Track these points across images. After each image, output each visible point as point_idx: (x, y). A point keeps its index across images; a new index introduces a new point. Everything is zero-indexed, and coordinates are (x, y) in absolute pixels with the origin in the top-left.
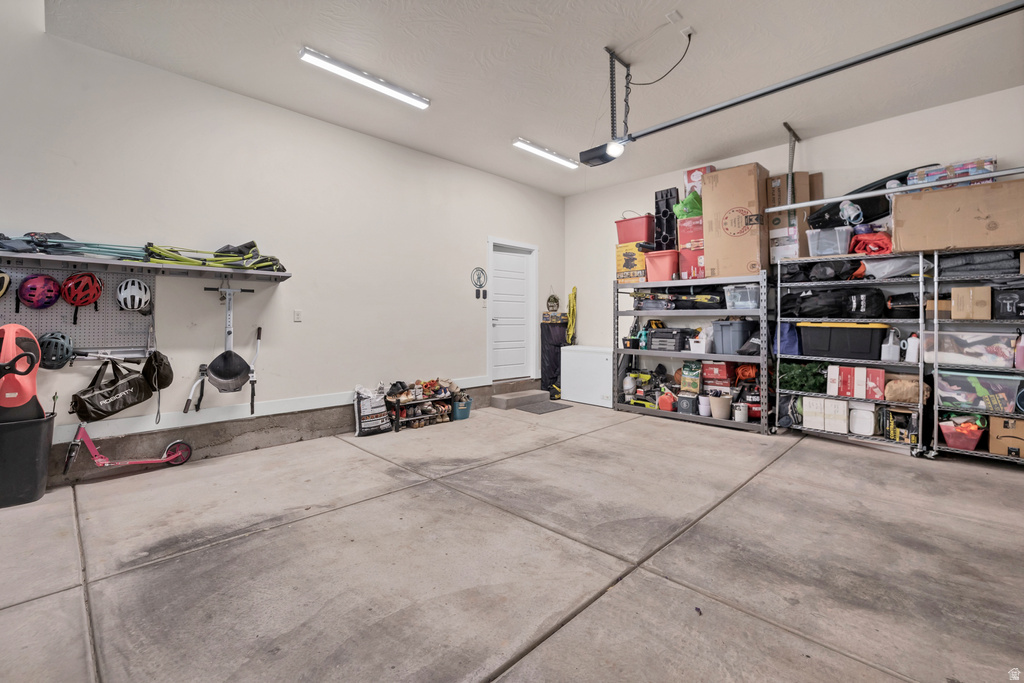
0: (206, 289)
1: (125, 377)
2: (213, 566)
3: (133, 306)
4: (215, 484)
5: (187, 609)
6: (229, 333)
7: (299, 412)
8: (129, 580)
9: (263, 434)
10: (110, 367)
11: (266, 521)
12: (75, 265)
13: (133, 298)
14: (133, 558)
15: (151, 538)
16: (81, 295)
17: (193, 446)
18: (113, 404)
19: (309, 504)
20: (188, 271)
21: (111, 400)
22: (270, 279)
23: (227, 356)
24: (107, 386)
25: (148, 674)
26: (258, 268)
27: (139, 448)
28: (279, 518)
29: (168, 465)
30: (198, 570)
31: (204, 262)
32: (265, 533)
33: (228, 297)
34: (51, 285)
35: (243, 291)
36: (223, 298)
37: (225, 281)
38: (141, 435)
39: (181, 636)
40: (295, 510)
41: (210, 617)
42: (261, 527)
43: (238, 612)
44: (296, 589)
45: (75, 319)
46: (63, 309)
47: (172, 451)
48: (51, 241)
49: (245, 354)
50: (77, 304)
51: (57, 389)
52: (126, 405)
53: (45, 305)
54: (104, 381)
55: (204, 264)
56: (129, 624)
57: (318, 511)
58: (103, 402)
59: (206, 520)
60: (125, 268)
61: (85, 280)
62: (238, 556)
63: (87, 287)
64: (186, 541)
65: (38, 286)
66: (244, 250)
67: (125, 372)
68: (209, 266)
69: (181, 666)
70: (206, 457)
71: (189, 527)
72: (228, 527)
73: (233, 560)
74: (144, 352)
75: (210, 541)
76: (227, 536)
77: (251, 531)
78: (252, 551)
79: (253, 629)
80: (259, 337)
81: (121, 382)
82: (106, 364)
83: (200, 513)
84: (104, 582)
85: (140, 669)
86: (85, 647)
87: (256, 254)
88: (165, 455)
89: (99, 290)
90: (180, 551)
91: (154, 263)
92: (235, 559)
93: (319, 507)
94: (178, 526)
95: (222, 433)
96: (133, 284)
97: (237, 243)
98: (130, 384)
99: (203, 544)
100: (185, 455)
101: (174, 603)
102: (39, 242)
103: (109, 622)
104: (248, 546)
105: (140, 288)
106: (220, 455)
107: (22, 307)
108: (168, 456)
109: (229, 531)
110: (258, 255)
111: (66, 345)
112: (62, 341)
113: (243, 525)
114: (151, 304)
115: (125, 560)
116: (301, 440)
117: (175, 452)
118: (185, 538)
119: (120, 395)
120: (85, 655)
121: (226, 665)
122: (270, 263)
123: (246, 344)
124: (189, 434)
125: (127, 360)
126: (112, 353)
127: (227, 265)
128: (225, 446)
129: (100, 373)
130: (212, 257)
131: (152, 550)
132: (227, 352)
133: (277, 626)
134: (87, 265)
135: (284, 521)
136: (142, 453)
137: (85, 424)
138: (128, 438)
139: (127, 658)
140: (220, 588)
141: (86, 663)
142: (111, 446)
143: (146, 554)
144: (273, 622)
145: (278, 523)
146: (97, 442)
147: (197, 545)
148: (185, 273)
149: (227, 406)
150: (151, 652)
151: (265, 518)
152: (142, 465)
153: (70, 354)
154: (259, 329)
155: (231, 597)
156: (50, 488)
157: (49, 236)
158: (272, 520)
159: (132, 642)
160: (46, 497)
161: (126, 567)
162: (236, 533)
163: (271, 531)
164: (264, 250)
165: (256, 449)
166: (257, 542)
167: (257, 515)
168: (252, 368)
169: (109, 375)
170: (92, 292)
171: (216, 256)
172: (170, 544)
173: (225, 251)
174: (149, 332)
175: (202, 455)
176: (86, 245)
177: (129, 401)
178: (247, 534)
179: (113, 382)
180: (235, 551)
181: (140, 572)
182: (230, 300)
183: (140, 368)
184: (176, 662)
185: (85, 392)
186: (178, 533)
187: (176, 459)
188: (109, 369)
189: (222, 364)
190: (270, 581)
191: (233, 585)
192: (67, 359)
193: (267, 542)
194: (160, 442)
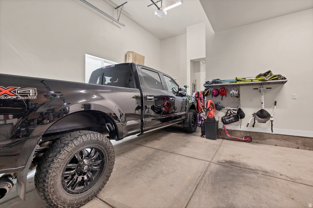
0: (254, 89)
1: (232, 114)
2: (236, 174)
3: (233, 95)
4: (254, 152)
5: (223, 181)
6: (262, 103)
7: (296, 136)
8: (217, 166)
9: (278, 141)
10: (229, 111)
11: (261, 171)
12: (222, 86)
13: (233, 93)
14: (221, 161)
15: (228, 158)
16: (222, 93)
17: (252, 138)
18: (229, 121)
19: (283, 173)
20: (249, 84)
21: (229, 120)
22: (280, 83)
23: (262, 111)
24: (228, 116)
25: (205, 190)
26: (272, 80)
27: (237, 134)
28: (267, 172)
29: (245, 141)
30: (232, 173)
31: (252, 80)
32: (258, 175)
33: (261, 91)
34: (217, 91)
35: (267, 88)
36: (260, 92)
37: (262, 86)
38: (238, 131)
39: (217, 187)
40: (275, 173)
41: (226, 187)
42: (258, 172)
43: (233, 192)
44: (254, 199)
45: (222, 99)
46: (220, 96)
47: (246, 137)
48: (216, 81)
49: (269, 111)
50: (222, 95)
51: (219, 115)
52: (232, 122)
53: (216, 96)
54: (228, 115)
55: (252, 81)
56: (210, 176)
57: (285, 178)
58: (227, 120)
59: (244, 161)
60: (232, 85)
61: (223, 89)
62: (245, 176)
63: (223, 91)
64: (235, 164)
65: (215, 91)
66: (266, 74)
67: (232, 113)
68: (254, 81)
69: (212, 194)
70: (257, 143)
71: (238, 160)
72: (248, 166)
73: (242, 176)
74: (237, 108)
75: (240, 167)
76: (246, 168)
77: (254, 171)
78: (250, 177)
79: (233, 200)
80: (275, 105)
81: (231, 115)
82: (228, 110)
83: (244, 158)
84: (213, 163)
85: (205, 187)
86: (201, 175)
87: (271, 75)
88: (244, 138)
89: (226, 91)
90: (232, 166)
91: (238, 83)
92: (243, 176)
93: (287, 177)
94: (236, 159)
95: (262, 136)
96: (233, 89)
97: (263, 72)
98: (233, 116)
99: (238, 167)
100: (250, 140)
101: (221, 178)
102: (214, 82)
103: (208, 173)
104: (250, 175)
105: (235, 90)
106: (261, 143)
107: (213, 96)
108: (245, 139)
109: (248, 167)
110: (272, 75)
111: (220, 105)
112: (219, 104)
113: (253, 168)
114: (239, 94)
115: (220, 161)
116: (298, 148)
117: (247, 138)
118: (235, 163)
119: (231, 119)
120: (200, 176)
121: (220, 203)
122: (278, 77)
123: (270, 107)
124: (251, 134)
125: (233, 110)
126: (230, 108)
127: (260, 80)
128: (264, 141)
129: (227, 112)
130: (255, 78)
131: (226, 162)
132: (262, 109)
133: (239, 205)
134: (224, 85)
135: (268, 174)
136: (238, 136)
137: (224, 125)
138: (235, 131)
139: (205, 183)
140: (233, 182)
141: (199, 178)
142: (231, 132)
143: (224, 162)
144: (239, 202)
145: (265, 174)
146: (227, 130)
147: (237, 166)
148: (248, 85)
149: (263, 128)
150: (209, 185)
151: (262, 170)
152: (238, 139)
153: (221, 107)
154: (276, 102)
155: (234, 186)
156: (219, 138)
157: (216, 80)
158: (264, 171)
159: (208, 180)
160: (218, 140)
161: (219, 163)
162: (249, 169)
163: (261, 175)
164: (274, 73)
165: (276, 145)
166: (253, 175)
167: (260, 167)
168: (272, 116)
169: (229, 113)
170: (224, 92)
171: (256, 78)
172: (231, 163)
173: (260, 76)
174: (239, 103)
175: (255, 142)
176: (223, 81)
177: (233, 121)
178: (252, 171)
179: (230, 115)
180: (245, 174)
181: (220, 165)
182: (262, 92)
183: (236, 112)
184: (211, 192)
185: (224, 117)
186: (235, 160)
187: (247, 140)
188: (229, 112)
189: (260, 113)
190: (248, 190)
191: (237, 183)
192: (221, 108)
193: (256, 177)
194: (243, 134)
